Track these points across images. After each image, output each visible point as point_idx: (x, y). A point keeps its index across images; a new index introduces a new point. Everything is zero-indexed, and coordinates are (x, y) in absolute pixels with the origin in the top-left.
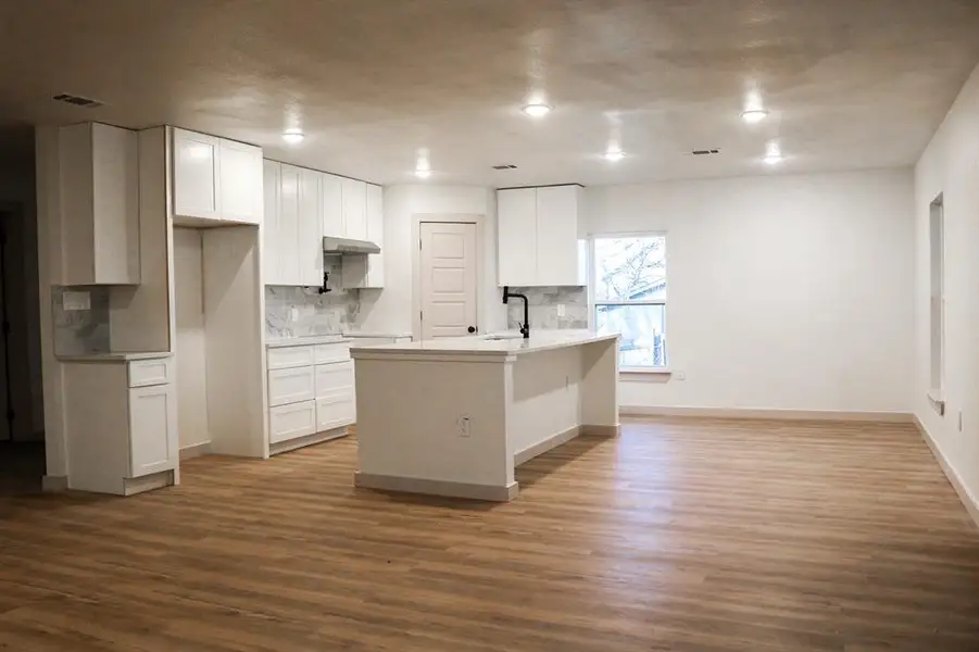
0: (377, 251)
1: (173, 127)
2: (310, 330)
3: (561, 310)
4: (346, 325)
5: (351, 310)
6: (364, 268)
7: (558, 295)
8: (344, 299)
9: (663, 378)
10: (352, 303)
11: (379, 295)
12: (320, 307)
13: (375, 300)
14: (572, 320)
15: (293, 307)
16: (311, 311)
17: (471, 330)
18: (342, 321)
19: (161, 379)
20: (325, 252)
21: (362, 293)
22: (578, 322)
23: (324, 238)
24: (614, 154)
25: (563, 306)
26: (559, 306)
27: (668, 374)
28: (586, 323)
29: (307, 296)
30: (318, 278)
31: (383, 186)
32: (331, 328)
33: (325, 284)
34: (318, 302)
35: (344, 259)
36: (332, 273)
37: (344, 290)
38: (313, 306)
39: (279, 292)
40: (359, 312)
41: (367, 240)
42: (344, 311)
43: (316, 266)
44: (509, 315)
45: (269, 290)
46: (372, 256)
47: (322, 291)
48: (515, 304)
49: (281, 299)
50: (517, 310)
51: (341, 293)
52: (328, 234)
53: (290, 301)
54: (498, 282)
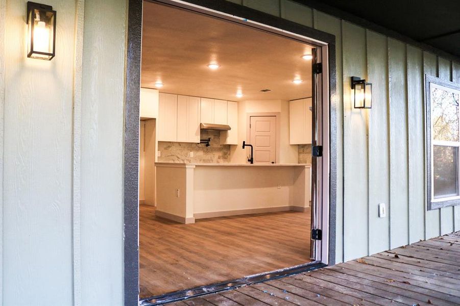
0: (230, 129)
2: (200, 160)
4: (222, 160)
5: (225, 154)
6: (226, 137)
8: (220, 150)
10: (225, 151)
11: (236, 147)
12: (207, 152)
13: (235, 150)
15: (191, 151)
16: (201, 153)
17: (273, 163)
18: (219, 158)
20: (201, 129)
21: (231, 146)
23: (201, 124)
29: (199, 147)
30: (197, 139)
31: (238, 102)
32: (212, 161)
33: (208, 143)
34: (205, 150)
35: (221, 132)
36: (214, 138)
37: (221, 145)
38: (202, 151)
39: (183, 145)
40: (230, 155)
41: (226, 124)
42: (220, 154)
43: (196, 134)
44: (299, 159)
45: (178, 145)
46: (229, 131)
47: (208, 145)
48: (300, 153)
49: (184, 148)
50: (301, 156)
51: (219, 146)
52: (203, 122)
53: (190, 149)
54: (289, 142)
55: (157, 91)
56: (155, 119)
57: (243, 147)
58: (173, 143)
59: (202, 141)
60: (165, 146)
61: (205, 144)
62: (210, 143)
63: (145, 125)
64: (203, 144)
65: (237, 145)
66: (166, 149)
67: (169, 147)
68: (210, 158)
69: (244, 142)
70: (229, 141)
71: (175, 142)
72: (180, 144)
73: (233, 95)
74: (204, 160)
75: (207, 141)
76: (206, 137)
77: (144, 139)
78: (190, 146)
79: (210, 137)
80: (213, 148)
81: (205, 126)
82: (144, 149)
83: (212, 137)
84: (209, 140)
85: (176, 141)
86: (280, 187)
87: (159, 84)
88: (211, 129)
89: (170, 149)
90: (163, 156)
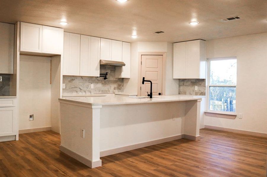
0: (124, 65)
1: (20, 22)
2: (99, 91)
3: (196, 88)
4: (117, 90)
5: (119, 85)
6: (121, 71)
7: (196, 82)
8: (115, 82)
9: (233, 117)
10: (120, 83)
11: (129, 80)
12: (104, 84)
13: (128, 82)
14: (200, 92)
15: (92, 84)
16: (100, 85)
17: (160, 94)
18: (114, 89)
19: (11, 105)
20: (100, 65)
21: (124, 79)
22: (202, 93)
23: (100, 60)
24: (194, 23)
25: (197, 86)
26: (196, 86)
27: (235, 116)
28: (205, 93)
29: (98, 80)
30: (97, 74)
31: (131, 43)
32: (109, 91)
33: (106, 76)
34: (103, 82)
35: (116, 68)
36: (111, 73)
37: (116, 78)
39: (85, 78)
40: (123, 86)
41: (121, 61)
42: (115, 85)
43: (96, 70)
44: (179, 90)
45: (80, 78)
46: (123, 67)
47: (105, 78)
48: (181, 85)
49: (86, 80)
50: (182, 88)
51: (115, 79)
52: (102, 59)
53: (90, 81)
54: (173, 77)
55: (63, 30)
56: (60, 55)
57: (143, 83)
58: (76, 76)
59: (101, 75)
60: (69, 79)
61: (103, 78)
62: (107, 77)
63: (51, 60)
64: (101, 78)
65: (129, 78)
66: (70, 82)
68: (107, 89)
69: (144, 78)
70: (124, 75)
72: (82, 77)
73: (129, 36)
74: (102, 91)
75: (105, 75)
76: (104, 72)
77: (51, 74)
78: (91, 79)
79: (107, 71)
80: (110, 81)
81: (103, 63)
82: (51, 81)
83: (109, 71)
84: (107, 74)
85: (79, 75)
86: (175, 119)
87: (64, 22)
88: (109, 65)
89: (74, 81)
90: (68, 88)
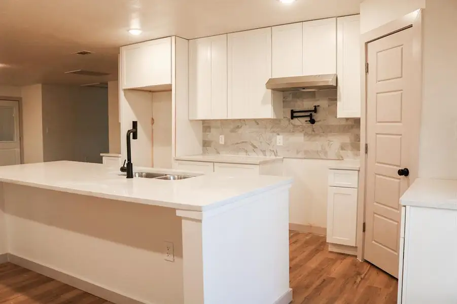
2: (298, 152)
16: (298, 138)
34: (309, 130)
38: (302, 134)
39: (264, 123)
45: (254, 123)
47: (312, 121)
49: (266, 128)
53: (275, 129)
60: (232, 127)
61: (308, 119)
62: (318, 117)
64: (302, 120)
66: (232, 131)
67: (238, 127)
68: (320, 149)
71: (248, 120)
72: (257, 121)
74: (306, 151)
75: (308, 114)
78: (273, 125)
80: (328, 126)
83: (321, 103)
84: (315, 111)
89: (240, 131)
90: (229, 143)
